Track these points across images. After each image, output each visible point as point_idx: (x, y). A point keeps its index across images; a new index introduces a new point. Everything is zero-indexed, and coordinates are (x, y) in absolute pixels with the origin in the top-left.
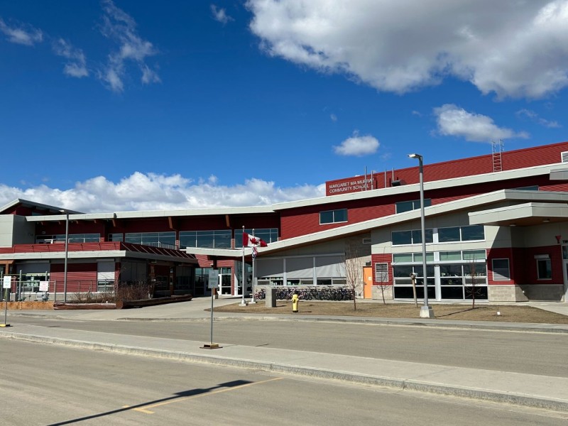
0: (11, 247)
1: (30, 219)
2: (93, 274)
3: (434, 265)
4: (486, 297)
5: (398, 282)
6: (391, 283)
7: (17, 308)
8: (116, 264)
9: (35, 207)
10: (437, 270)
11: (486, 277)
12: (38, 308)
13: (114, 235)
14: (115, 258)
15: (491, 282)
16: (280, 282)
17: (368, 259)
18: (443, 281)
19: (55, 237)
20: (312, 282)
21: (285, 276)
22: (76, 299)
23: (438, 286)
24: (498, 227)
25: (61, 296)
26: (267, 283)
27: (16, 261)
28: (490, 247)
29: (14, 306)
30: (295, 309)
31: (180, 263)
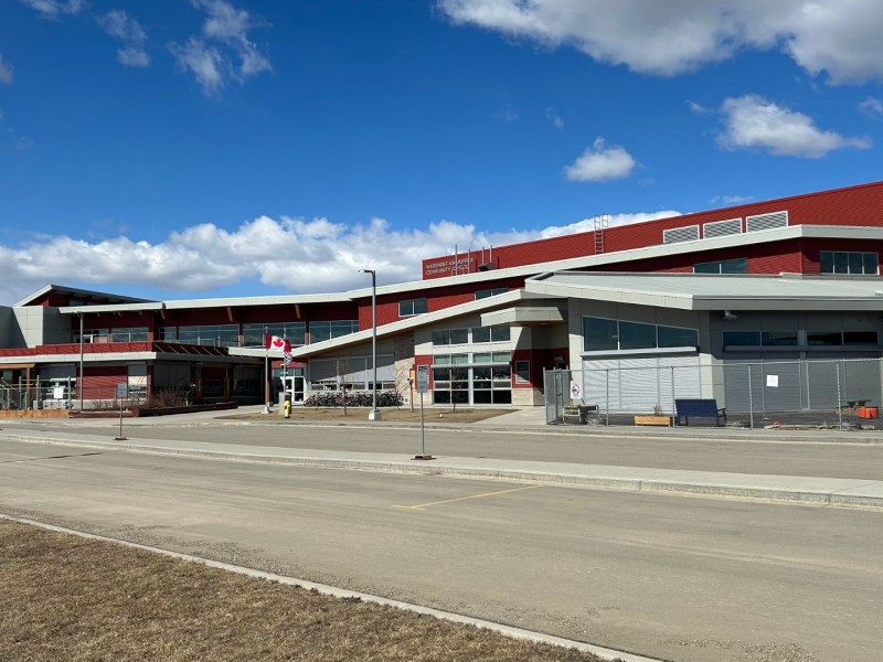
0: (41, 344)
1: (64, 310)
2: (124, 378)
3: (468, 368)
4: (510, 402)
5: (438, 386)
6: (431, 387)
7: (32, 416)
8: (148, 367)
9: (73, 294)
10: (471, 372)
11: (510, 380)
12: (53, 416)
13: (166, 328)
14: (146, 361)
15: (515, 386)
16: (333, 387)
17: (412, 360)
18: (476, 385)
19: (97, 332)
20: (363, 387)
21: (338, 379)
22: (93, 407)
23: (471, 390)
24: (521, 328)
25: (76, 404)
26: (321, 388)
27: (38, 365)
28: (514, 348)
29: (28, 415)
30: (286, 415)
31: (239, 364)
